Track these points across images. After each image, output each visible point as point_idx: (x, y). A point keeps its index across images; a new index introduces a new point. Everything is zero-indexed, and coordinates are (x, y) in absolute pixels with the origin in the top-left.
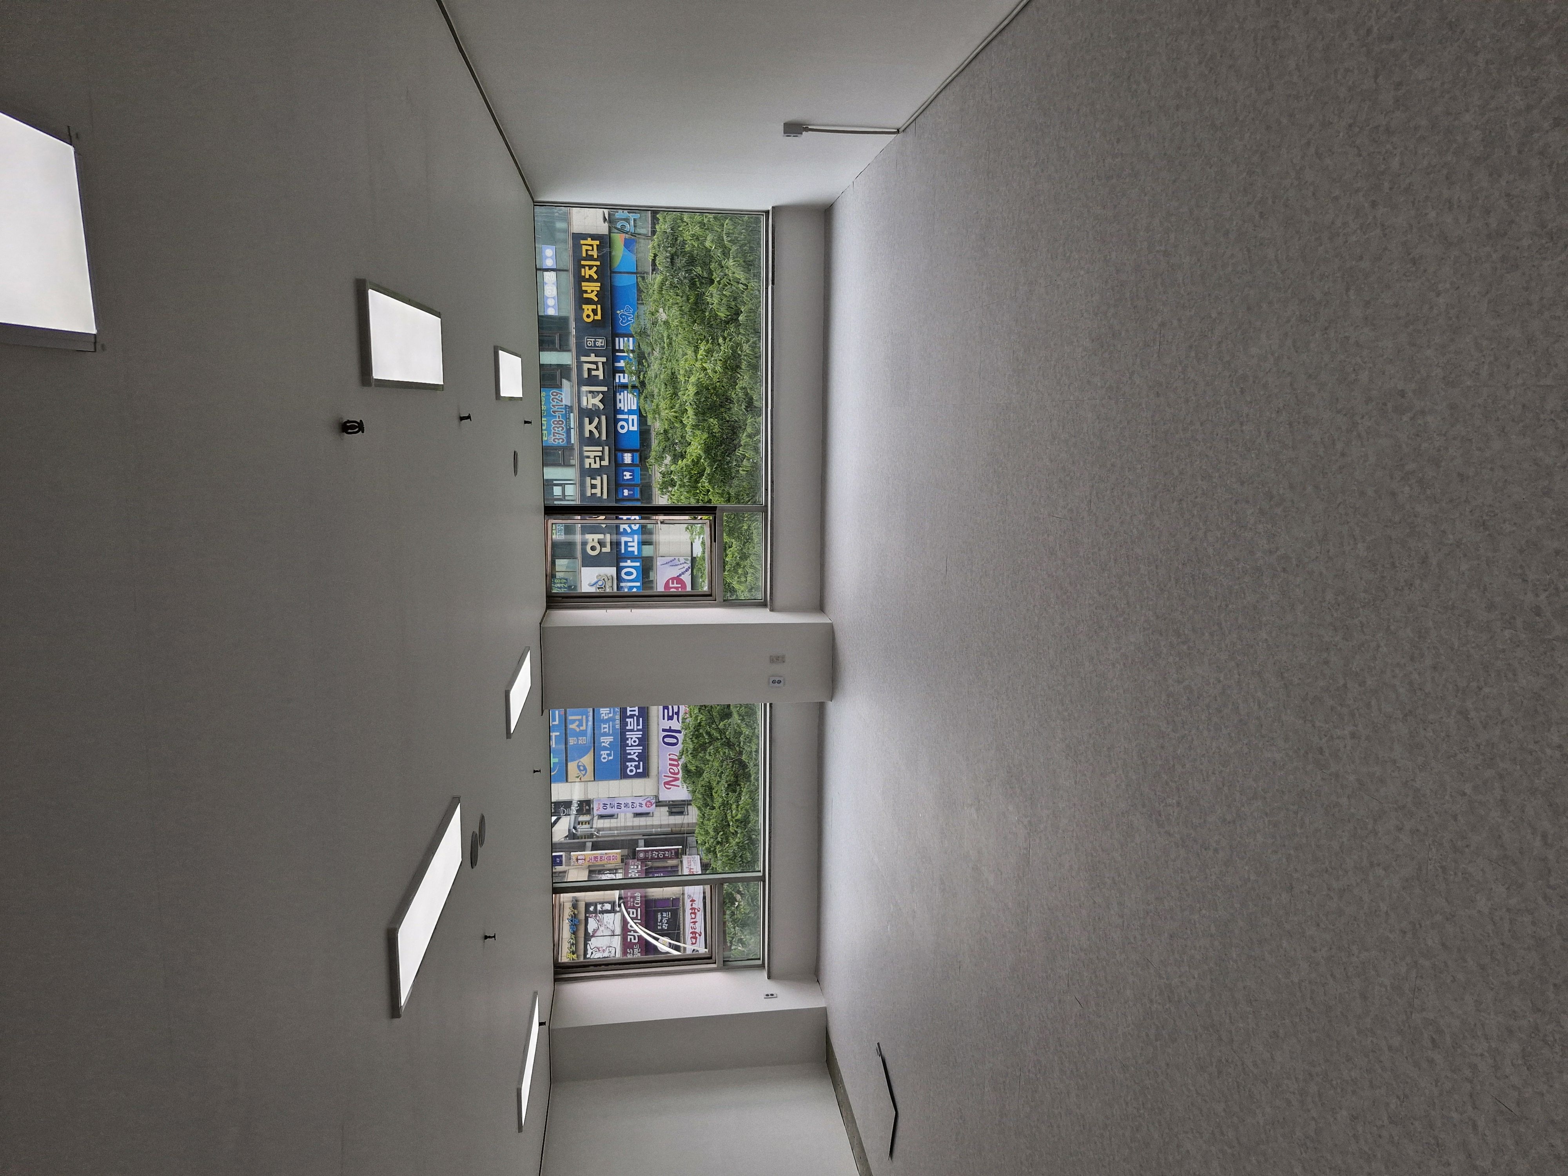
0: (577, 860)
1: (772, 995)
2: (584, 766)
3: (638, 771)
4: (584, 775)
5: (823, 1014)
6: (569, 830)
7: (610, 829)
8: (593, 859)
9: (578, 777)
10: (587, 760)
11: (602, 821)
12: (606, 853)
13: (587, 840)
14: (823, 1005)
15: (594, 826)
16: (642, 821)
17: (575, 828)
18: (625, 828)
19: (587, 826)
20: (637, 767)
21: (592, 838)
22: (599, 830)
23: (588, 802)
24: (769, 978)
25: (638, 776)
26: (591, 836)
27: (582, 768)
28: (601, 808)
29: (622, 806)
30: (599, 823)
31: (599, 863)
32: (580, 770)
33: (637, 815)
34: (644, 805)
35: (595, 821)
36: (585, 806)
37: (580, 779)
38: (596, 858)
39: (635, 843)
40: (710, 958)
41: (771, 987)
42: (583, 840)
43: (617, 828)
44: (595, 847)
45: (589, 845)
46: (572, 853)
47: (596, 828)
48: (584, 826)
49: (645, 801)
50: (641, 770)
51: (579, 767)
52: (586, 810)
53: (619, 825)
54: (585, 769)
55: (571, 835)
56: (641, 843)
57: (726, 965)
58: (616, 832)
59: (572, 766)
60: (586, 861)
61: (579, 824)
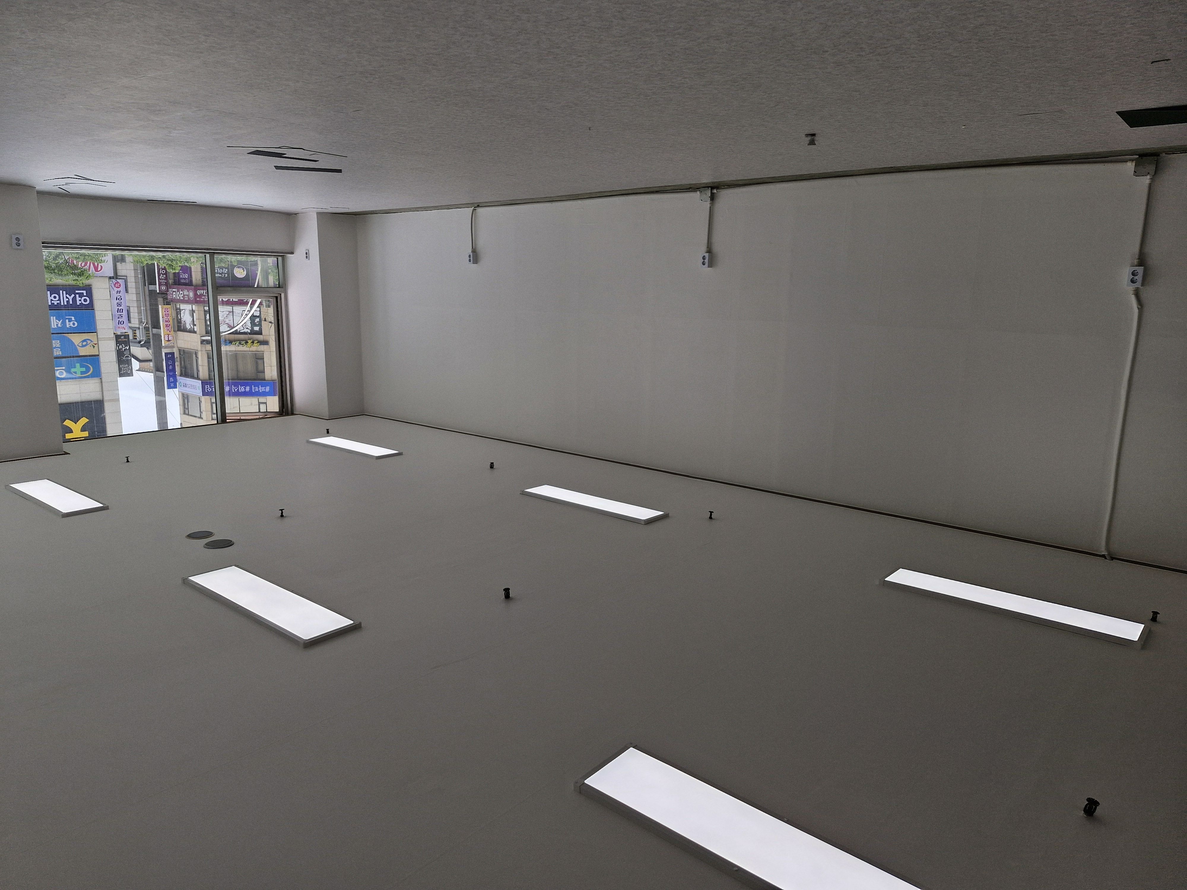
0: (169, 341)
1: (306, 253)
2: (83, 341)
3: (85, 294)
4: (92, 341)
5: (321, 215)
8: (168, 328)
9: (94, 347)
12: (163, 317)
14: (315, 216)
15: (137, 326)
17: (140, 342)
19: (137, 332)
21: (149, 327)
22: (141, 322)
23: (117, 337)
24: (292, 253)
25: (90, 294)
26: (147, 329)
27: (85, 343)
28: (122, 326)
29: (120, 308)
30: (135, 323)
31: (171, 323)
32: (86, 345)
33: (127, 291)
34: (119, 290)
35: (133, 327)
36: (122, 340)
37: (96, 344)
38: (167, 326)
39: (152, 293)
40: (277, 297)
41: (300, 252)
43: (139, 307)
44: (156, 325)
45: (155, 331)
46: (163, 345)
47: (139, 324)
48: (138, 334)
49: (115, 288)
50: (84, 292)
51: (83, 346)
52: (125, 338)
53: (135, 305)
54: (85, 341)
55: (146, 344)
56: (152, 287)
57: (282, 285)
58: (142, 308)
59: (82, 352)
60: (170, 333)
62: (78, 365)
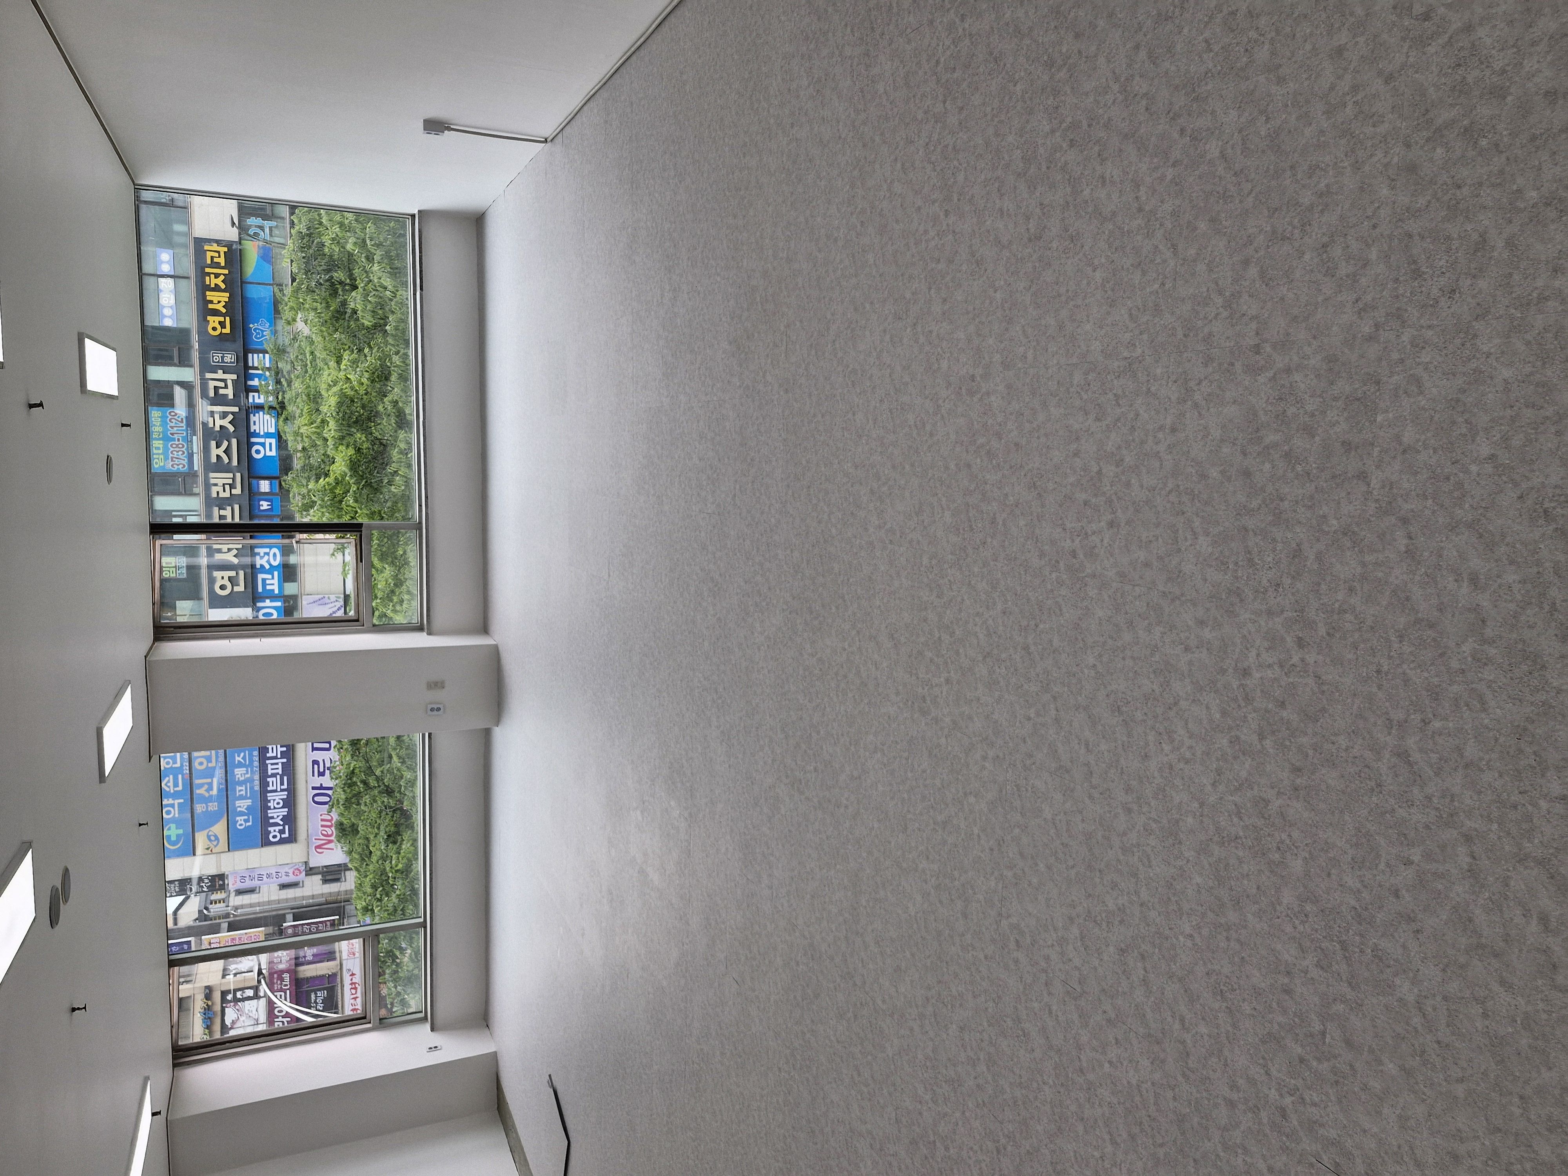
0: (210, 944)
1: (436, 1047)
2: (215, 836)
3: (283, 836)
4: (216, 846)
5: (494, 1057)
6: (200, 912)
7: (251, 905)
8: (229, 941)
9: (208, 849)
10: (220, 828)
11: (240, 897)
12: (246, 933)
13: (222, 920)
14: (492, 1049)
15: (231, 904)
16: (290, 893)
17: (206, 908)
18: (269, 902)
19: (222, 905)
20: (282, 832)
21: (229, 918)
22: (236, 908)
23: (222, 877)
24: (432, 1030)
25: (282, 841)
26: (227, 915)
27: (213, 838)
28: (238, 882)
29: (265, 877)
30: (236, 900)
31: (238, 945)
32: (210, 840)
33: (283, 886)
34: (291, 874)
35: (231, 899)
36: (217, 882)
37: (212, 851)
38: (233, 939)
39: (282, 918)
40: (365, 1018)
41: (436, 1039)
42: (218, 921)
43: (259, 904)
44: (232, 927)
45: (225, 926)
46: (203, 937)
47: (233, 906)
48: (218, 905)
49: (292, 870)
50: (286, 835)
51: (209, 837)
52: (220, 885)
53: (261, 900)
54: (217, 839)
55: (202, 917)
56: (290, 917)
57: (383, 1024)
58: (258, 908)
59: (201, 839)
61: (211, 903)
62: (181, 831)
